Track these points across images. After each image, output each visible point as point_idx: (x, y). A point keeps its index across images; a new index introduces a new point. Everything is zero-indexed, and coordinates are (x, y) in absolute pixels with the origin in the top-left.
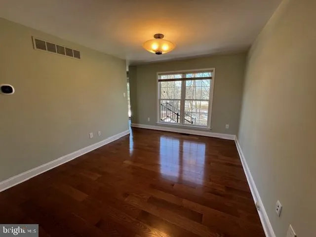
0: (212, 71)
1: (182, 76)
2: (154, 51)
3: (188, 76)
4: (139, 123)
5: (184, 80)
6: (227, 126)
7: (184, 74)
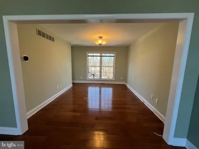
0: (114, 53)
1: (100, 55)
2: (98, 43)
3: (103, 55)
4: (75, 80)
5: (101, 56)
6: (122, 78)
7: (101, 53)
